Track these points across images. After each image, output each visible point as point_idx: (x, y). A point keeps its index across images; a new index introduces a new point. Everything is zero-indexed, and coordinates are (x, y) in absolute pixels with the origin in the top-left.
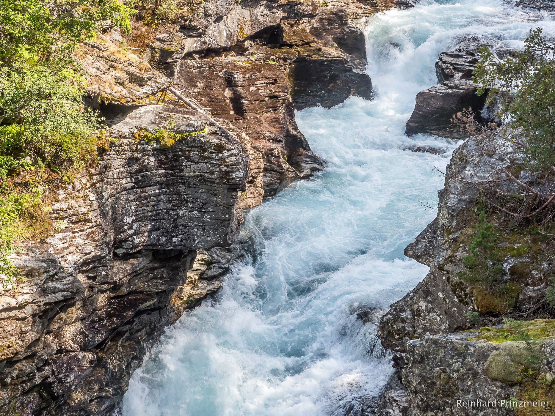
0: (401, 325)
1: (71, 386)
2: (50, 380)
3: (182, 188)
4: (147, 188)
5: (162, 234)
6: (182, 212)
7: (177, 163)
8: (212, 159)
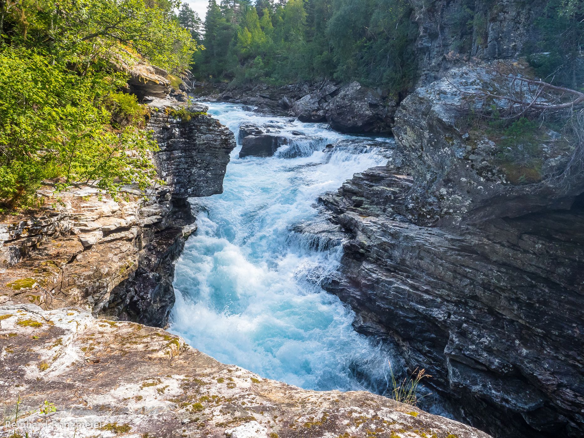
0: (430, 208)
1: (151, 301)
2: (135, 299)
3: (194, 153)
4: (174, 152)
5: (182, 187)
6: (193, 171)
7: (192, 135)
8: (215, 131)
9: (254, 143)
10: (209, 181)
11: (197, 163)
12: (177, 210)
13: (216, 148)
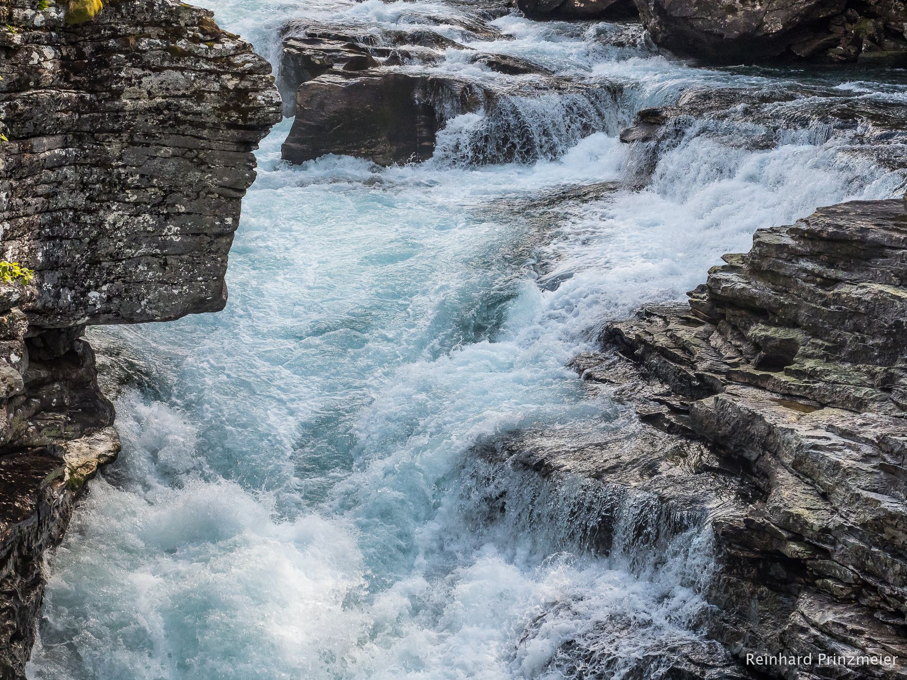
3: (114, 148)
4: (35, 141)
5: (64, 283)
6: (111, 218)
7: (105, 72)
8: (198, 58)
9: (342, 105)
10: (171, 260)
11: (125, 187)
12: (44, 374)
13: (203, 126)
